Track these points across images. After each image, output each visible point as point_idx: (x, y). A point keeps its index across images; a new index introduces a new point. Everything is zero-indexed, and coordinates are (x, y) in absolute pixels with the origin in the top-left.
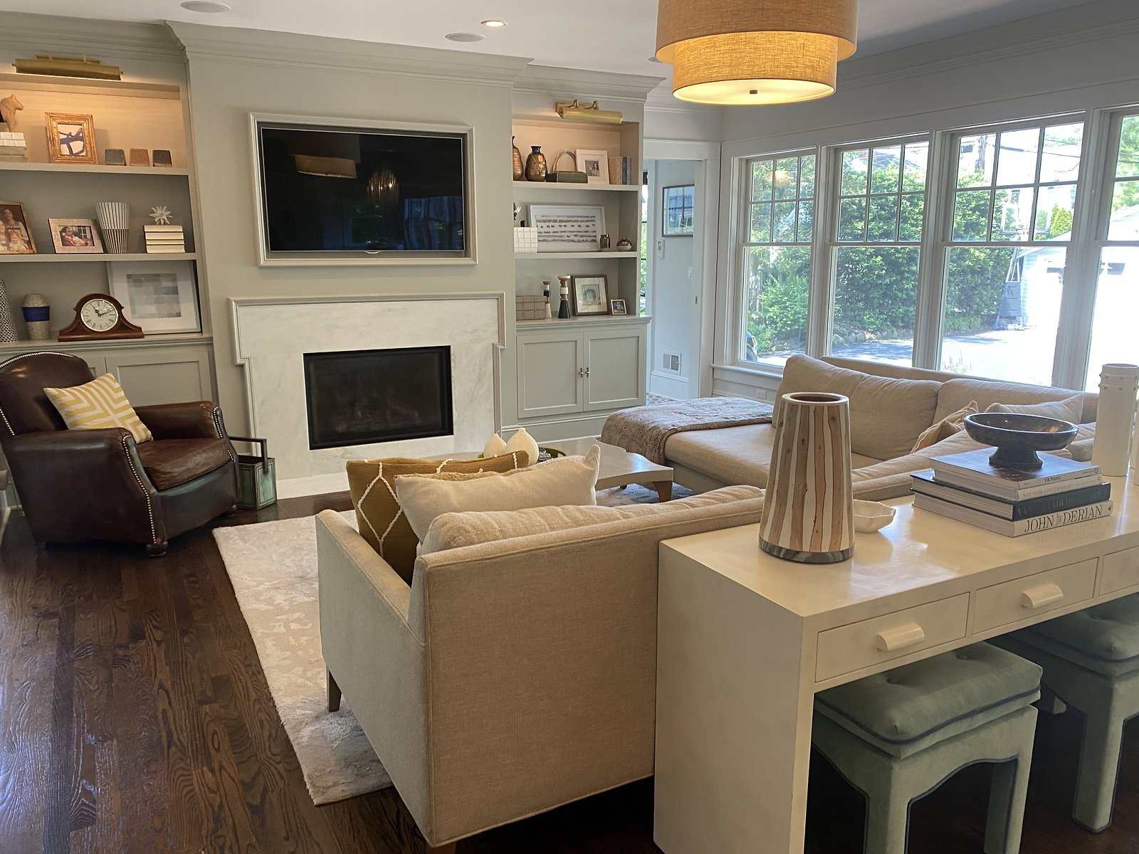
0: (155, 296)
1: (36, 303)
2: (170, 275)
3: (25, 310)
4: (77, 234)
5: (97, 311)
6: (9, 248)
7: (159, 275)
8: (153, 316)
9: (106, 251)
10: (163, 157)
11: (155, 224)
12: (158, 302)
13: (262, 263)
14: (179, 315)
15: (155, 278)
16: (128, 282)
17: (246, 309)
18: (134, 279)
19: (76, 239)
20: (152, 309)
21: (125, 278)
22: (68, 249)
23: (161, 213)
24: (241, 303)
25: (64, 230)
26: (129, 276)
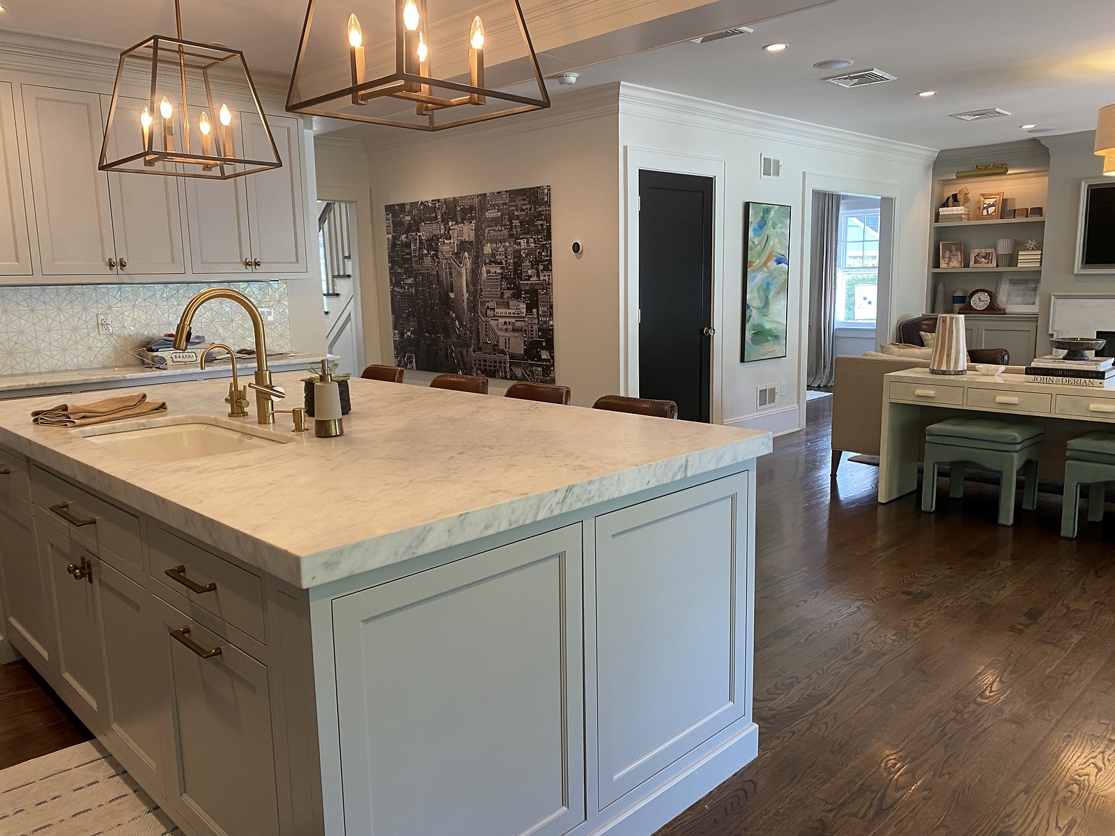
0: (1023, 292)
1: (959, 294)
2: (1034, 280)
3: (954, 297)
4: (985, 257)
5: (979, 299)
6: (948, 264)
7: (1028, 280)
8: (1018, 304)
9: (997, 266)
10: (1038, 211)
11: (1028, 250)
12: (1024, 295)
13: (1076, 271)
14: (1034, 304)
15: (1026, 281)
16: (1010, 284)
17: (1061, 300)
18: (1013, 282)
19: (983, 260)
20: (1019, 299)
21: (1008, 280)
22: (977, 265)
23: (1032, 244)
24: (1058, 297)
25: (977, 255)
26: (1011, 280)
